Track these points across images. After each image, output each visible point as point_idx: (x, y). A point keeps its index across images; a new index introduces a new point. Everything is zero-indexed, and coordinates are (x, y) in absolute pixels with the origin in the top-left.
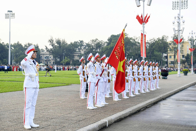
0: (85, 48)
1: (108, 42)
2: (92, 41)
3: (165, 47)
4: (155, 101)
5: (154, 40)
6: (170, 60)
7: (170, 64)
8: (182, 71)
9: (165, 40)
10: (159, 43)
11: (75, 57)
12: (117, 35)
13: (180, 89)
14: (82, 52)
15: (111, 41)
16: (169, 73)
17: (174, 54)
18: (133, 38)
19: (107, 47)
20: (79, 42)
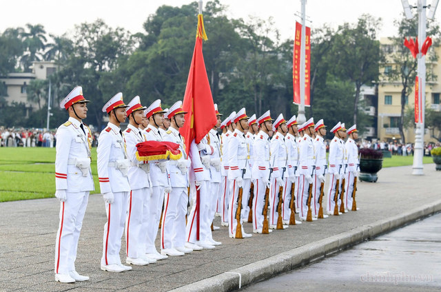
0: (49, 56)
1: (146, 34)
2: (83, 29)
3: (370, 60)
4: (346, 242)
5: (329, 33)
6: (387, 111)
7: (386, 126)
8: (430, 155)
9: (370, 33)
10: (345, 46)
11: (10, 91)
12: (184, 6)
13: (420, 212)
14: (41, 74)
15: (157, 32)
16: (385, 161)
17: (400, 89)
18: (247, 22)
19: (142, 53)
20: (28, 31)
